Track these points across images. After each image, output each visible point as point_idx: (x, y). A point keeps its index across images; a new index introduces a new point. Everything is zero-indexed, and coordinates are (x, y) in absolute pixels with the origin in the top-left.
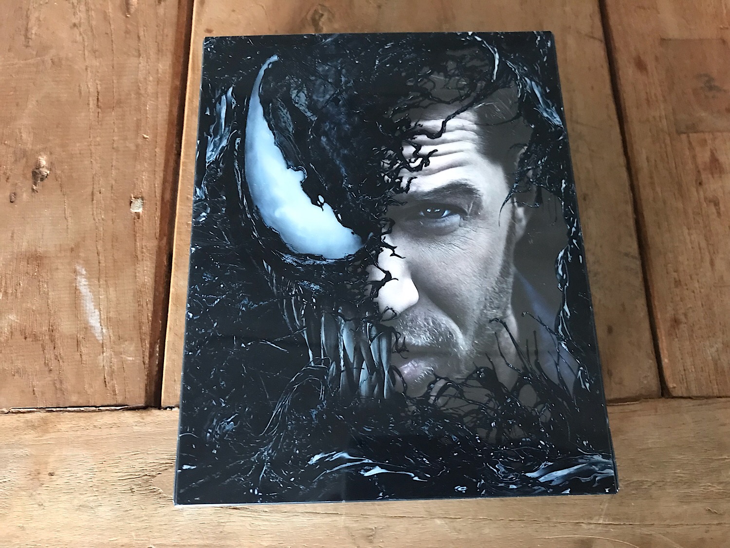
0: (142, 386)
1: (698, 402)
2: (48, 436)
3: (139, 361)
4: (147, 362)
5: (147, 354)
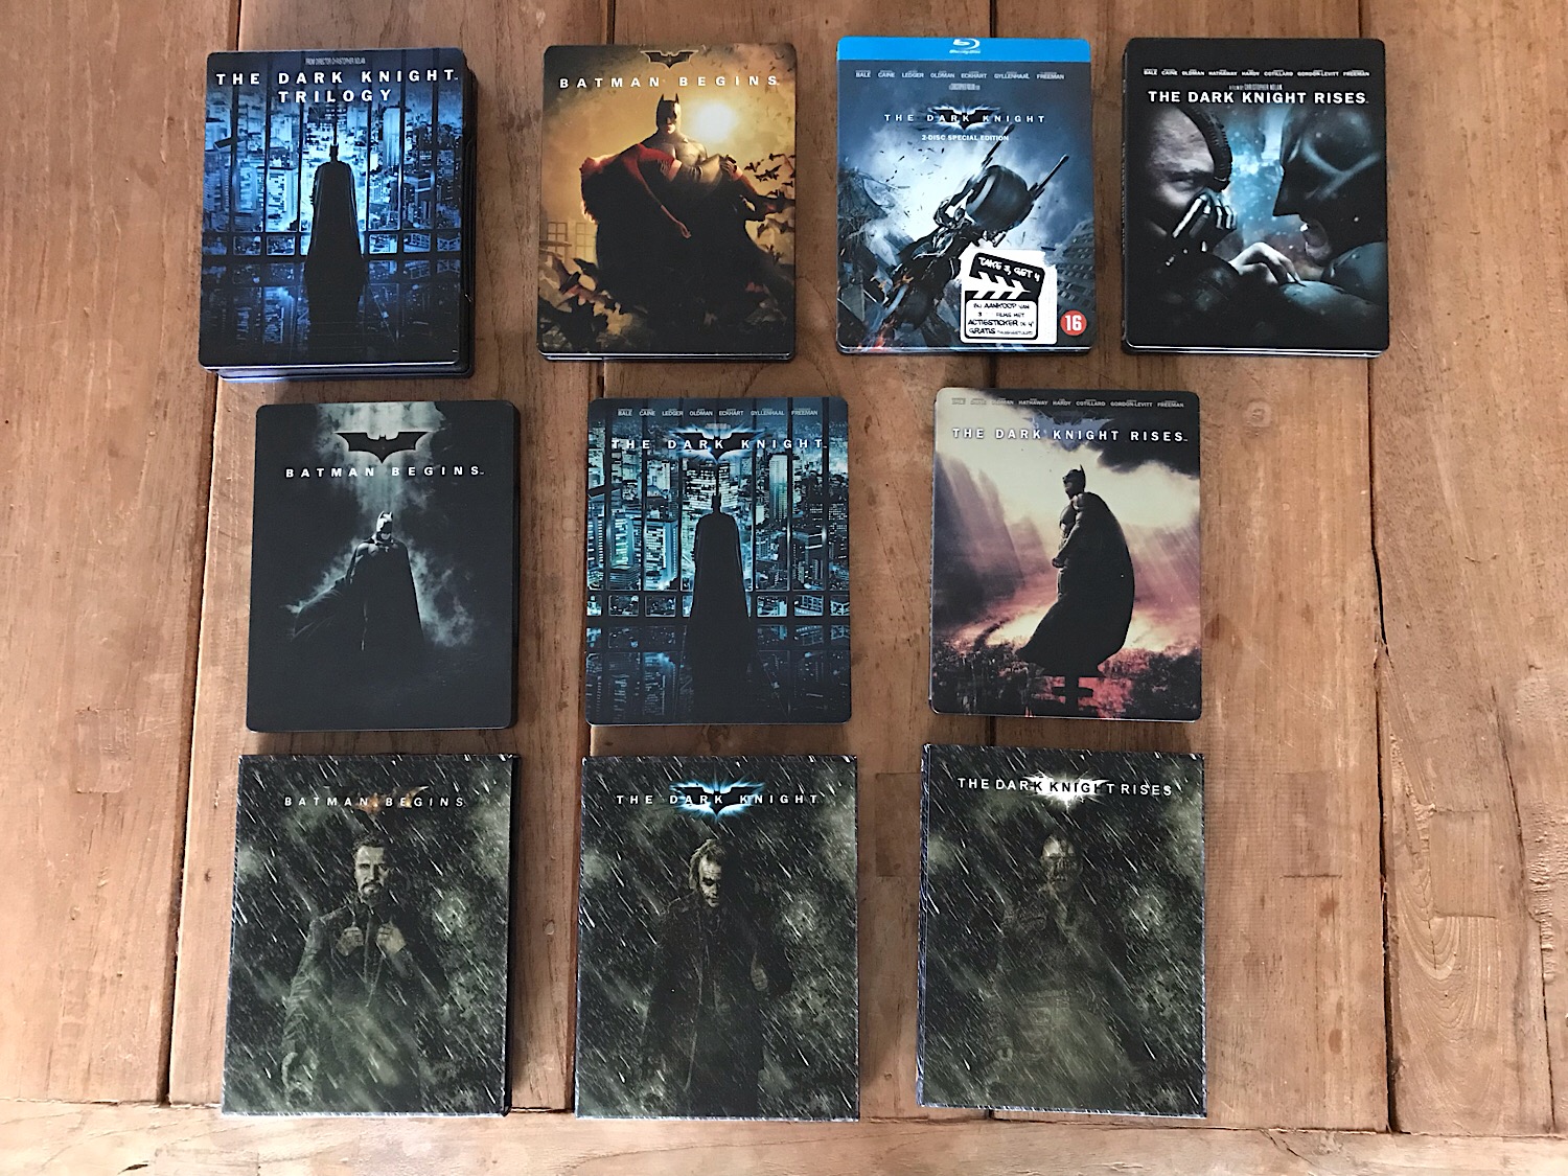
0: (562, 1093)
1: (1015, 1125)
2: (488, 1131)
3: (558, 1071)
4: (565, 1072)
5: (565, 1065)
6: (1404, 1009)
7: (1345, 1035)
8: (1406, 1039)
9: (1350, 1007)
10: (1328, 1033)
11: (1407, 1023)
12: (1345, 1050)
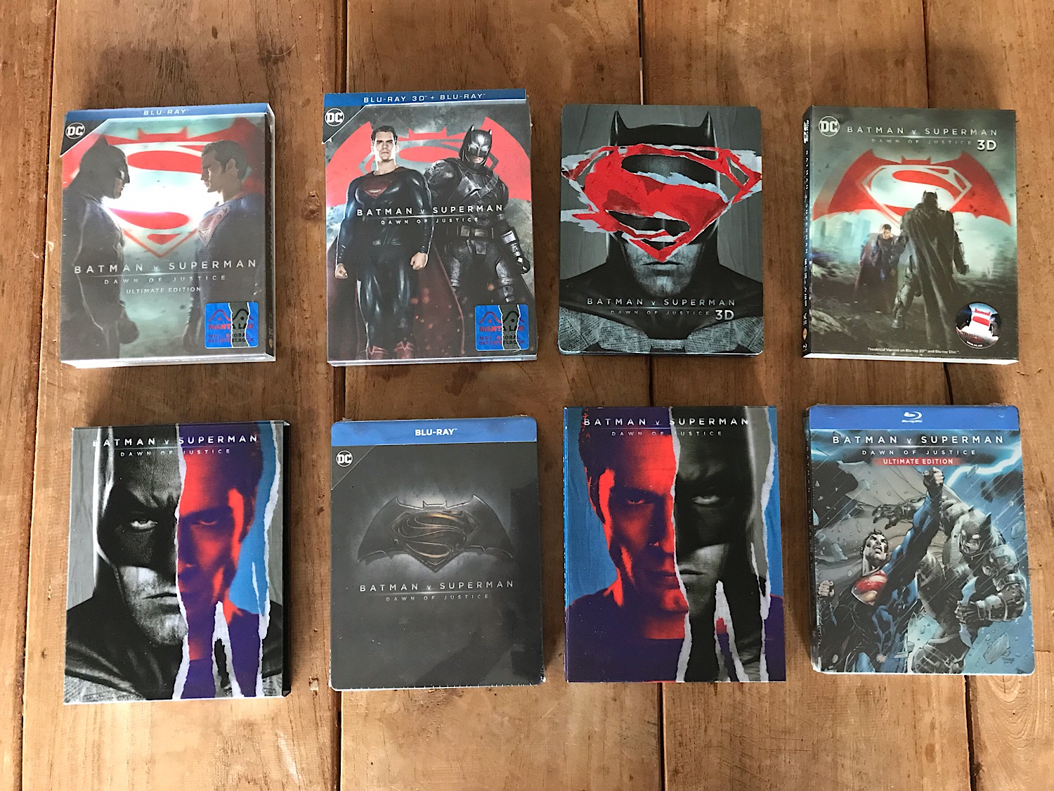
6: (982, 726)
7: (937, 747)
8: (983, 748)
9: (941, 725)
10: (924, 747)
11: (984, 736)
12: (938, 760)
